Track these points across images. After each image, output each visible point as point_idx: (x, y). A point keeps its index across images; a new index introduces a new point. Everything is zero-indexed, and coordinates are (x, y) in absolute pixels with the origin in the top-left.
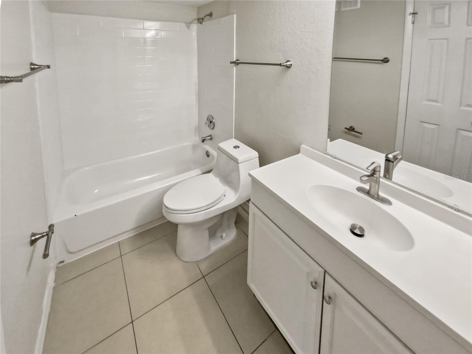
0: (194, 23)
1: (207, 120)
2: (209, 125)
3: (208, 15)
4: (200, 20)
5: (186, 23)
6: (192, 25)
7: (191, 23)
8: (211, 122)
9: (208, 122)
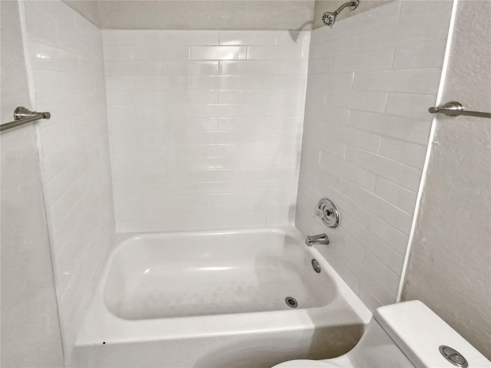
0: (306, 30)
1: (320, 208)
2: (325, 219)
3: (347, 5)
4: (330, 16)
5: (289, 30)
6: (302, 33)
7: (300, 30)
8: (329, 213)
9: (323, 213)
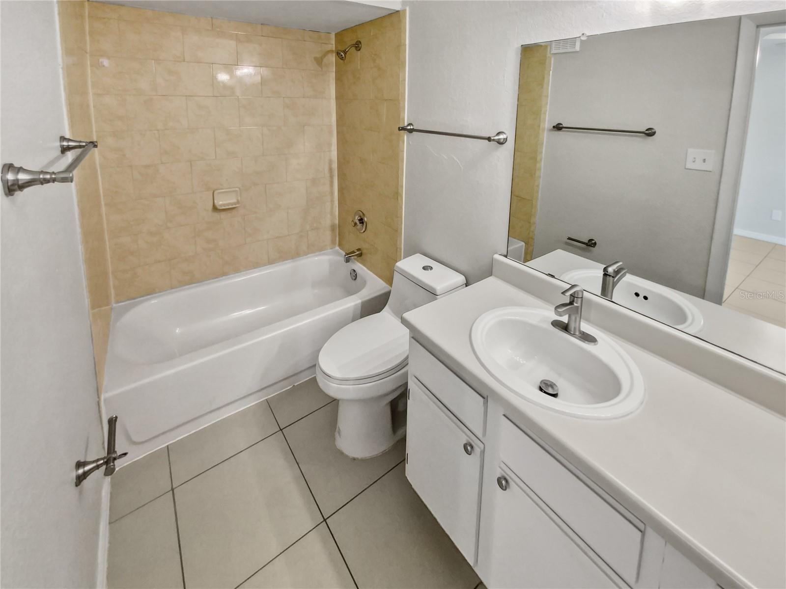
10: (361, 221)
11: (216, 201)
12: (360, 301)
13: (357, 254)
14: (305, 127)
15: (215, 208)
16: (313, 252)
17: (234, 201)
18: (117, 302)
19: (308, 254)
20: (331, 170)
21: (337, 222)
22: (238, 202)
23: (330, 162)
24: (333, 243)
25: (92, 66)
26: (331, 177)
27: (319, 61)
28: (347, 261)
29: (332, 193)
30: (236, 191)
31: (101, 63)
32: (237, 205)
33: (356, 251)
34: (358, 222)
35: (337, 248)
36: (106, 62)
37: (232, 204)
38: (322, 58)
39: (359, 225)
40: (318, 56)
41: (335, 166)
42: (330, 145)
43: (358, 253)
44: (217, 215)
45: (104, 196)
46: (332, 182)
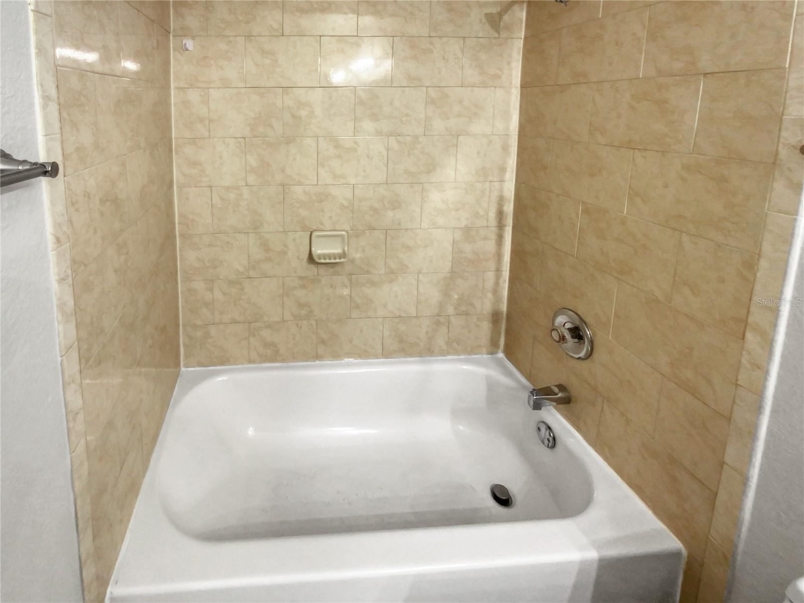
10: (577, 333)
11: (313, 249)
12: (593, 555)
13: (558, 398)
14: (461, 138)
15: (311, 259)
16: (456, 353)
17: (339, 251)
18: (187, 366)
19: (448, 354)
20: (500, 214)
21: (504, 308)
22: (343, 255)
23: (501, 200)
24: (494, 344)
25: (175, 50)
26: (501, 226)
27: (495, 21)
28: (537, 406)
29: (499, 256)
30: (342, 236)
31: (185, 44)
32: (342, 260)
33: (556, 390)
34: (568, 336)
35: (501, 355)
36: (189, 44)
37: (335, 256)
38: (500, 15)
39: (570, 341)
40: (494, 10)
41: (509, 208)
42: (503, 170)
43: (560, 395)
44: (313, 268)
45: (179, 224)
46: (500, 238)
